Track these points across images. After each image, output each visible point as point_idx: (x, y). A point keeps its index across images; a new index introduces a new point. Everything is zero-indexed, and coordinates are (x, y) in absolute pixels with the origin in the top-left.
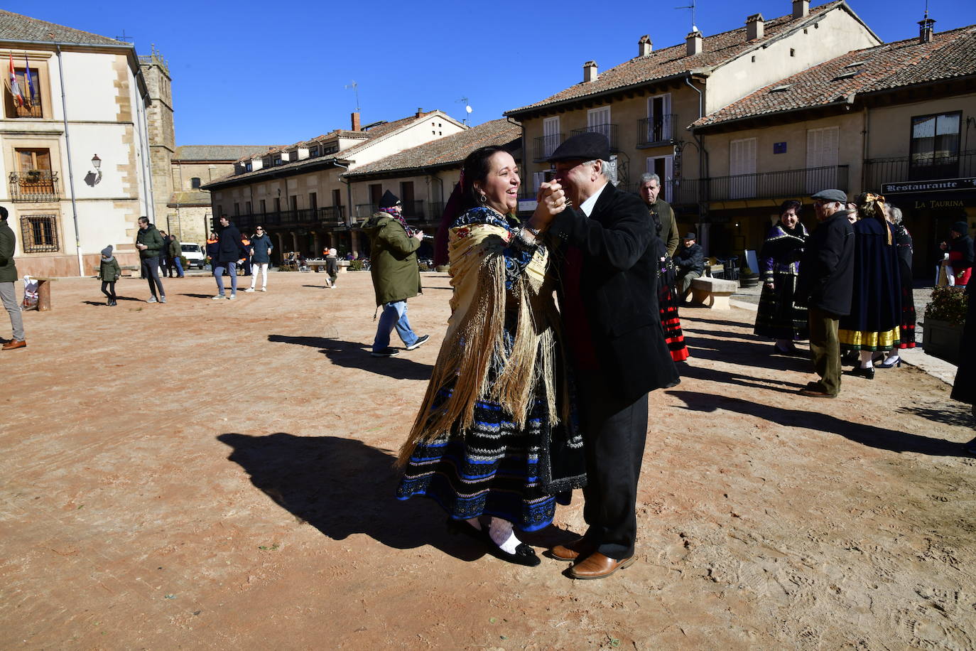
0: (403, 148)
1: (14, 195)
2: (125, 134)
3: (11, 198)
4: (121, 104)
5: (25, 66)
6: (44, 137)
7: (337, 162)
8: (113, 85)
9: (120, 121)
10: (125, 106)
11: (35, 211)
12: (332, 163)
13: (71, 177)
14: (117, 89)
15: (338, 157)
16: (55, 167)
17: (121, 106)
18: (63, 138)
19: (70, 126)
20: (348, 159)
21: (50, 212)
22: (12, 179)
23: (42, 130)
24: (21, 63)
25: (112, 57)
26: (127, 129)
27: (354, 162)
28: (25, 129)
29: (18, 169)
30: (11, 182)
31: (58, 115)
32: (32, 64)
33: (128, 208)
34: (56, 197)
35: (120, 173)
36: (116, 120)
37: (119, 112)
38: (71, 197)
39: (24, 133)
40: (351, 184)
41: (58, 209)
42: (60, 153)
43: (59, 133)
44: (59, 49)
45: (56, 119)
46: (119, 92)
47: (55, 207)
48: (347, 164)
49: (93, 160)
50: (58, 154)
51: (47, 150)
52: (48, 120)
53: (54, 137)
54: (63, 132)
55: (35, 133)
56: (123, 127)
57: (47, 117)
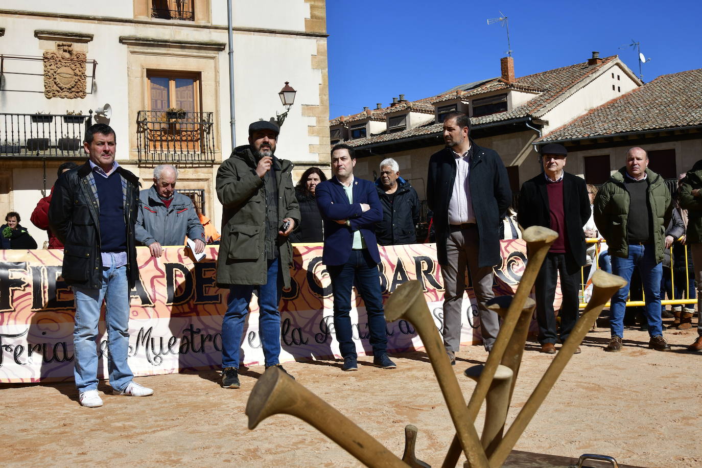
0: (589, 108)
1: (143, 153)
2: (315, 53)
3: (136, 158)
4: (313, 3)
6: (194, 52)
7: (529, 122)
9: (309, 32)
10: (317, 7)
12: (524, 123)
13: (232, 124)
15: (534, 115)
16: (208, 106)
17: (312, 7)
18: (223, 56)
19: (236, 36)
21: (193, 185)
22: (141, 125)
23: (190, 40)
26: (319, 45)
28: (166, 37)
29: (148, 107)
30: (138, 132)
31: (219, 18)
35: (306, 118)
36: (302, 29)
37: (309, 16)
39: (162, 43)
41: (207, 180)
42: (217, 82)
43: (219, 47)
45: (215, 23)
47: (202, 176)
49: (282, 93)
50: (213, 83)
51: (196, 76)
52: (203, 23)
53: (211, 54)
54: (224, 45)
55: (182, 45)
56: (313, 41)
57: (200, 19)
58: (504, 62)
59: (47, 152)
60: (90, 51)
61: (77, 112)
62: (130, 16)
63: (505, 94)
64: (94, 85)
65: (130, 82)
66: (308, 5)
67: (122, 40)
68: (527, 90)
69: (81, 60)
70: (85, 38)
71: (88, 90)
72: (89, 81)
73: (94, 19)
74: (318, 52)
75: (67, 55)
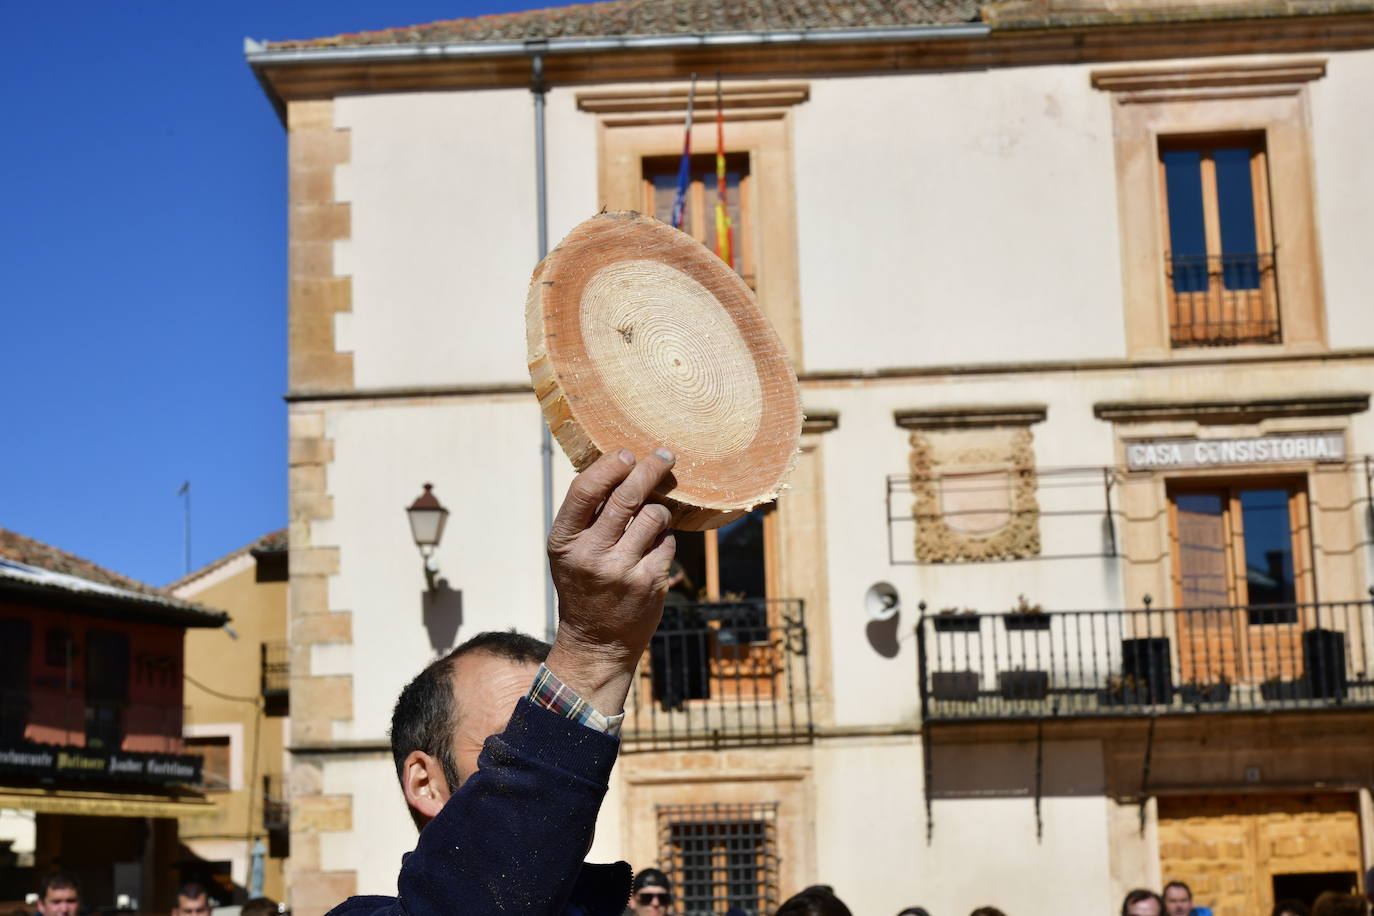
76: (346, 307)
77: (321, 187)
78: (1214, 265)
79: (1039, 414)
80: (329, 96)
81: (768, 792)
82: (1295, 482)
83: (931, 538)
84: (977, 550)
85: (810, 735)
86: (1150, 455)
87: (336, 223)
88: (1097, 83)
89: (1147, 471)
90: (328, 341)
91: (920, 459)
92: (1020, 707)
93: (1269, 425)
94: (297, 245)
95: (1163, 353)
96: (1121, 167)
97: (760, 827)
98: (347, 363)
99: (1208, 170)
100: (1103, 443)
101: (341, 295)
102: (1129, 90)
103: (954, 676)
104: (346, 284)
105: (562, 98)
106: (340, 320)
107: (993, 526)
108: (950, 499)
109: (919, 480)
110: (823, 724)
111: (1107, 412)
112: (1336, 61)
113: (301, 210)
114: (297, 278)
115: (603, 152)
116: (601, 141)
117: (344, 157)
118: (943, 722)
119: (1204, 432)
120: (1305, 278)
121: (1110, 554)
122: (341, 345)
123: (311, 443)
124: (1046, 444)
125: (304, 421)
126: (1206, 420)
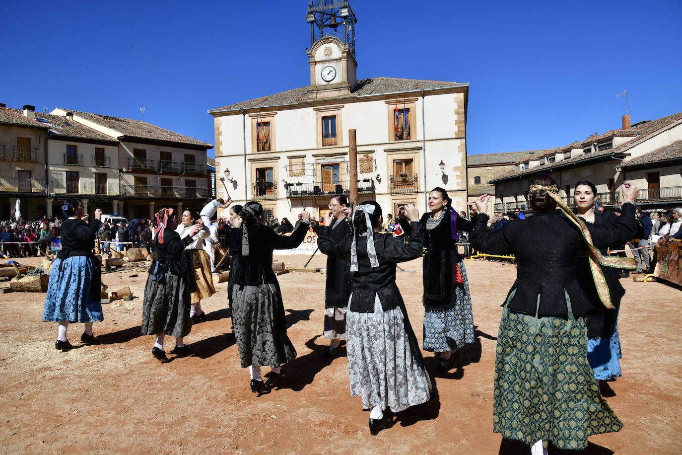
2: (460, 145)
3: (390, 192)
4: (459, 125)
5: (403, 108)
6: (410, 152)
7: (613, 156)
8: (454, 113)
9: (457, 137)
10: (461, 126)
11: (401, 200)
12: (609, 156)
13: (425, 177)
14: (456, 115)
15: (616, 152)
16: (416, 171)
17: (458, 127)
18: (421, 152)
19: (427, 143)
20: (624, 153)
22: (392, 180)
23: (409, 147)
24: (401, 106)
25: (455, 95)
26: (461, 142)
27: (630, 155)
28: (401, 147)
29: (394, 173)
30: (391, 182)
31: (420, 137)
32: (407, 106)
33: (459, 197)
34: (416, 191)
35: (455, 172)
36: (454, 137)
37: (457, 131)
38: (424, 191)
39: (399, 150)
40: (627, 173)
41: (416, 198)
43: (420, 149)
44: (424, 94)
45: (418, 139)
46: (458, 117)
47: (413, 197)
48: (622, 156)
49: (440, 165)
50: (418, 162)
51: (411, 160)
52: (413, 140)
53: (417, 151)
54: (422, 148)
55: (406, 150)
56: (459, 140)
57: (413, 138)
58: (623, 118)
59: (363, 192)
60: (374, 156)
61: (367, 179)
62: (387, 142)
63: (610, 139)
64: (376, 168)
65: (388, 166)
66: (457, 126)
67: (385, 151)
68: (627, 136)
69: (370, 160)
70: (372, 152)
71: (374, 169)
72: (374, 167)
73: (375, 145)
74: (461, 145)
75: (366, 158)
76: (222, 145)
77: (218, 129)
78: (330, 135)
79: (305, 156)
80: (219, 116)
81: (272, 206)
82: (338, 165)
83: (291, 174)
84: (298, 175)
85: (277, 199)
86: (319, 161)
87: (220, 134)
88: (314, 109)
89: (319, 164)
90: (219, 149)
91: (290, 163)
92: (303, 195)
93: (335, 157)
94: (216, 137)
95: (321, 147)
96: (317, 121)
97: (270, 211)
98: (222, 152)
99: (330, 121)
100: (313, 160)
101: (221, 143)
102: (318, 110)
103: (295, 191)
104: (221, 142)
105: (247, 115)
106: (221, 146)
107: (299, 172)
108: (294, 168)
109: (290, 166)
110: (278, 198)
111: (315, 156)
112: (345, 105)
113: (216, 132)
114: (216, 141)
115: (252, 122)
116: (252, 121)
117: (221, 125)
118: (293, 197)
119: (327, 158)
120: (341, 136)
121: (314, 175)
122: (221, 150)
123: (218, 163)
124: (306, 160)
125: (217, 160)
126: (327, 156)
